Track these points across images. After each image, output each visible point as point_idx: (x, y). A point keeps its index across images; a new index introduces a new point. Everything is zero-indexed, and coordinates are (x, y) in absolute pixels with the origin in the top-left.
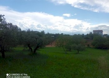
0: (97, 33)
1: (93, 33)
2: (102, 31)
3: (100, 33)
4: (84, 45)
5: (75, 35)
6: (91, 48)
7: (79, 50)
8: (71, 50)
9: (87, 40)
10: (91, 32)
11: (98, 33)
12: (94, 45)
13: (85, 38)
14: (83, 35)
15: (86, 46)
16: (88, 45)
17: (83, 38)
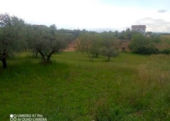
0: (137, 29)
1: (131, 30)
2: (144, 27)
3: (141, 30)
4: (118, 49)
5: (105, 32)
6: (126, 52)
7: (110, 55)
8: (98, 56)
9: (122, 40)
10: (129, 29)
11: (139, 30)
12: (131, 49)
13: (119, 38)
14: (117, 32)
15: (121, 50)
16: (123, 49)
17: (117, 37)
